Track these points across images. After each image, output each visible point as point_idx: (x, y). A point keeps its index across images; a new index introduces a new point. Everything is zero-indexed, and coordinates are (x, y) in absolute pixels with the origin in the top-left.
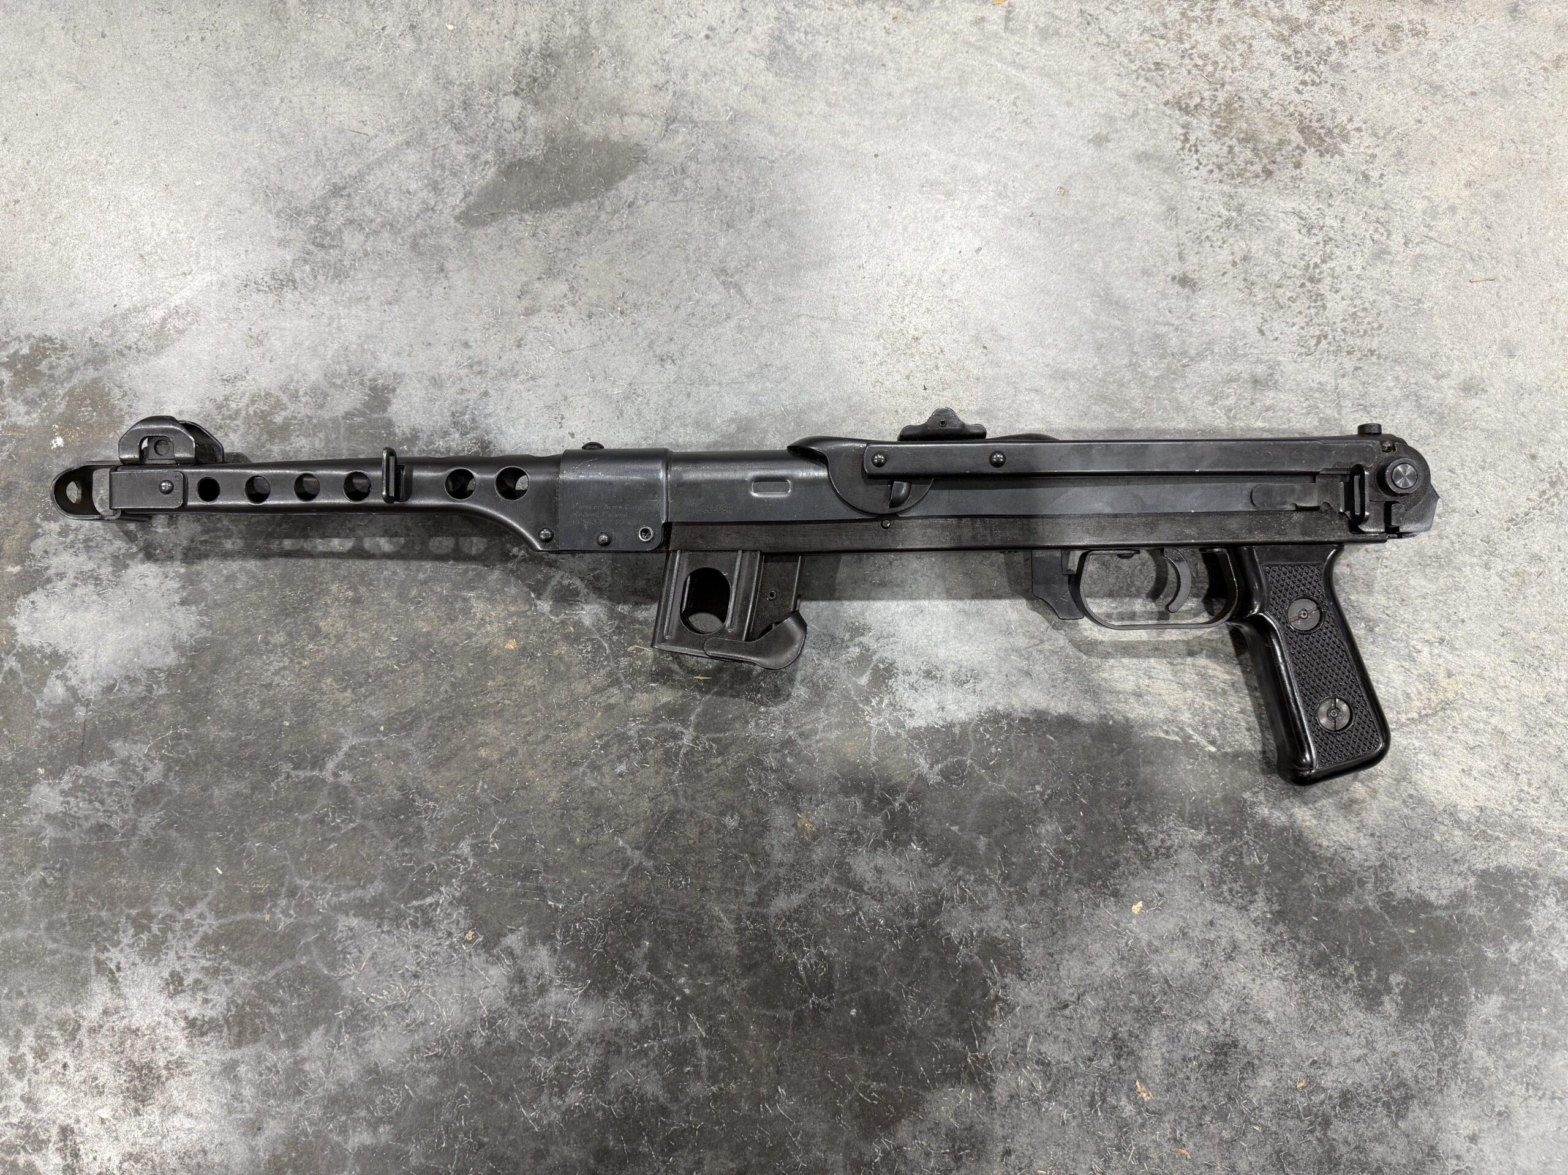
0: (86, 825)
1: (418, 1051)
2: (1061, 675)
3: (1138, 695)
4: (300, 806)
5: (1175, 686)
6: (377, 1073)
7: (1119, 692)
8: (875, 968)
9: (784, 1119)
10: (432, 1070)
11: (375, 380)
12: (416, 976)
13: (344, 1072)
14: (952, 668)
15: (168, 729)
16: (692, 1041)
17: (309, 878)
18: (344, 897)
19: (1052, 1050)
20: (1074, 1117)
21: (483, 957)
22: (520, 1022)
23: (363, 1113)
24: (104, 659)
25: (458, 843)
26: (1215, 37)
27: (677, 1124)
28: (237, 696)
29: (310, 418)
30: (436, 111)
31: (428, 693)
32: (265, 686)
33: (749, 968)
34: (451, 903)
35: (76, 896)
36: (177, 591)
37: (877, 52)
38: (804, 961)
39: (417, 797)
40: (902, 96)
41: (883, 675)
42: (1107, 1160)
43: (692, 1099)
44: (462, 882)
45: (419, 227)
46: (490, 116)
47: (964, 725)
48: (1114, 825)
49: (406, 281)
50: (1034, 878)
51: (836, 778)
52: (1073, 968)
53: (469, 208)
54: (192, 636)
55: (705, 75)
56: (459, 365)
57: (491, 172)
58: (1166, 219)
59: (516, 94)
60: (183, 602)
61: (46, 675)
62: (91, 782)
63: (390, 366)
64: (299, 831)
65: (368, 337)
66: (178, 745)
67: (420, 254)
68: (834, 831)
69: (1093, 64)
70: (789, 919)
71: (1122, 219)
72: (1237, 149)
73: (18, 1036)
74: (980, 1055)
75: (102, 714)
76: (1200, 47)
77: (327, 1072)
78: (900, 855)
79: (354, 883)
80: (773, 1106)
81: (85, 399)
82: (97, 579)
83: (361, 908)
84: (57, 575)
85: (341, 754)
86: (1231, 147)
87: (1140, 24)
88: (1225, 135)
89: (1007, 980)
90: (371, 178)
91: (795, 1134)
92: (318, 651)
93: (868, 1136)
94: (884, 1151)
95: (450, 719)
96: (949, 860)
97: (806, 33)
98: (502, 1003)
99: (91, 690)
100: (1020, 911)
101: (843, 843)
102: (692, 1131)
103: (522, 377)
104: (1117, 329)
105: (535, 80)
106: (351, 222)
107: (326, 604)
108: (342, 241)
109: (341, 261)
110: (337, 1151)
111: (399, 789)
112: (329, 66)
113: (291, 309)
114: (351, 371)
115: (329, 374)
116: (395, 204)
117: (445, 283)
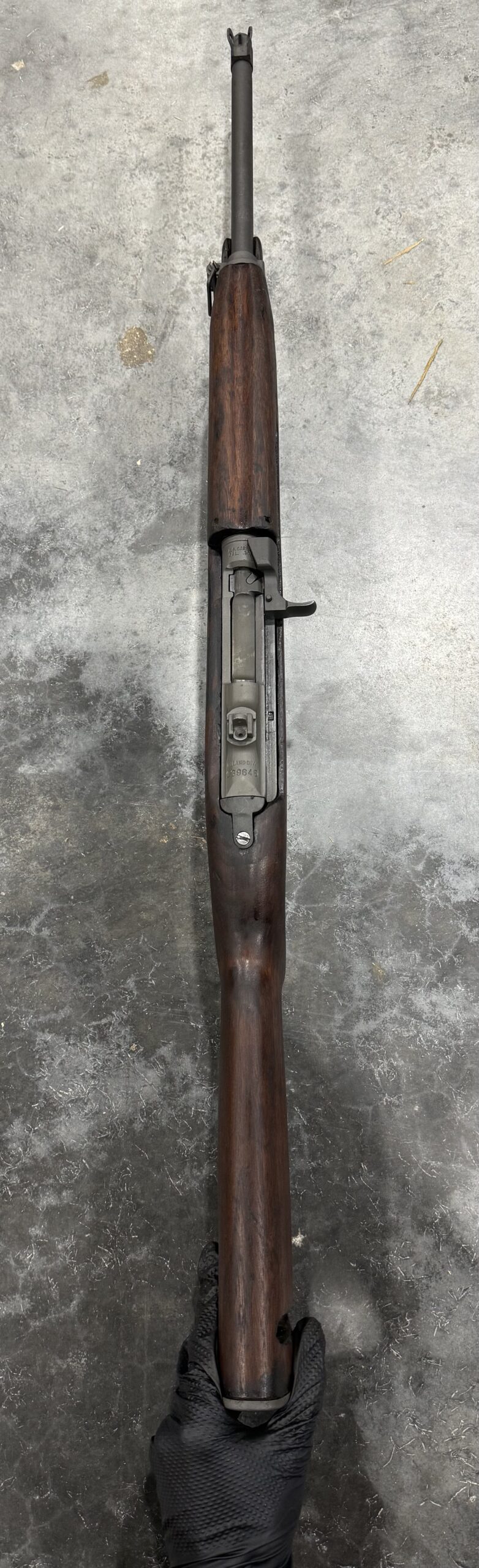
1: (93, 1134)
4: (11, 952)
6: (62, 1151)
8: (431, 1076)
9: (366, 1188)
10: (103, 1149)
11: (71, 657)
12: (93, 1077)
13: (38, 1150)
16: (297, 1128)
17: (16, 1005)
18: (41, 1019)
21: (144, 1063)
22: (169, 1112)
23: (51, 1181)
25: (126, 979)
29: (26, 682)
30: (115, 475)
31: (105, 873)
34: (120, 1024)
37: (424, 437)
38: (380, 1070)
39: (97, 947)
40: (441, 466)
41: (434, 864)
43: (297, 1172)
44: (129, 1008)
45: (103, 554)
46: (153, 479)
49: (94, 591)
51: (401, 938)
53: (137, 541)
55: (303, 452)
56: (130, 647)
57: (153, 517)
59: (171, 464)
63: (82, 648)
64: (10, 971)
65: (66, 627)
67: (103, 572)
68: (399, 976)
70: (367, 1039)
77: (25, 1150)
78: (449, 993)
79: (49, 1008)
80: (358, 1178)
83: (51, 1027)
85: (42, 916)
90: (69, 520)
91: (375, 1200)
92: (27, 843)
93: (430, 1202)
94: (442, 1214)
95: (121, 891)
97: (374, 424)
98: (156, 1098)
101: (406, 984)
103: (174, 655)
105: (184, 455)
106: (54, 549)
107: (34, 810)
108: (48, 563)
109: (48, 575)
110: (30, 1211)
111: (85, 940)
112: (39, 444)
113: (10, 607)
114: (54, 651)
115: (38, 653)
116: (86, 537)
117: (121, 592)
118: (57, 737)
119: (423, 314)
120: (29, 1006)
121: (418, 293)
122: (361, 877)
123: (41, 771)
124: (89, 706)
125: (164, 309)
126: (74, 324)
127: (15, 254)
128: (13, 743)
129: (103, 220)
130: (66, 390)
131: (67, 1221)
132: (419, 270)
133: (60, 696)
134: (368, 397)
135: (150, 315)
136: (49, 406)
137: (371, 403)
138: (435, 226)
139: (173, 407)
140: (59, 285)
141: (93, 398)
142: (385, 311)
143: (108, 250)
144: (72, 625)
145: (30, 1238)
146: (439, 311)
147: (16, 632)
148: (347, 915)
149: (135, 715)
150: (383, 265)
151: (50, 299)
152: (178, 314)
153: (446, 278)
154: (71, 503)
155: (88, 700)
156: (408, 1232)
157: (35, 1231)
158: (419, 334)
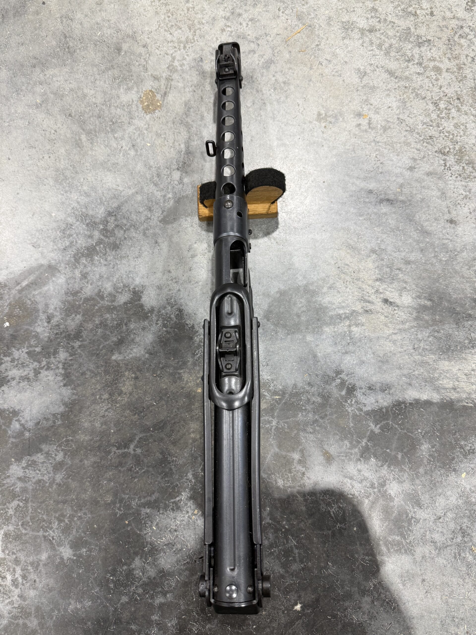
0: (34, 480)
1: (180, 561)
2: (423, 384)
3: (455, 389)
4: (121, 465)
5: (468, 384)
6: (164, 572)
7: (447, 389)
9: (332, 575)
10: (186, 569)
11: (134, 289)
12: (176, 531)
13: (150, 573)
14: (379, 385)
15: (63, 438)
16: (291, 547)
17: (128, 494)
18: (143, 501)
19: (437, 537)
20: (449, 563)
23: (160, 589)
24: (34, 411)
25: (187, 474)
26: (452, 124)
27: (289, 581)
28: (90, 422)
29: (110, 306)
30: (147, 179)
31: (169, 413)
32: (102, 416)
33: (311, 515)
34: (187, 499)
35: (33, 510)
36: (61, 381)
37: (320, 141)
38: (333, 510)
39: (168, 456)
40: (331, 157)
41: (351, 390)
42: (464, 580)
43: (294, 571)
44: (190, 490)
45: (145, 226)
46: (169, 179)
47: (387, 408)
48: (451, 442)
49: (143, 249)
50: (422, 467)
51: (337, 434)
52: (441, 502)
53: (164, 217)
54: (69, 399)
56: (167, 280)
57: (172, 202)
58: (441, 197)
59: (178, 169)
60: (65, 385)
61: (11, 420)
62: (34, 462)
63: (140, 283)
64: (122, 475)
65: (130, 272)
66: (68, 444)
67: (147, 237)
68: (338, 456)
69: (405, 138)
70: (325, 494)
71: (424, 198)
72: (466, 168)
73: (14, 570)
74: (408, 541)
75: (36, 434)
76: (446, 129)
77: (143, 574)
78: (367, 463)
79: (146, 494)
80: (327, 570)
81: (16, 306)
82: (28, 379)
83: (149, 504)
84: (12, 378)
85: (136, 441)
86: (463, 167)
87: (422, 121)
88: (460, 162)
89: (415, 510)
90: (123, 207)
91: (337, 581)
92: (122, 400)
93: (367, 579)
94: (374, 584)
95: (178, 423)
96: (387, 464)
97: (290, 135)
99: (30, 425)
100: (417, 482)
101: (343, 460)
102: (295, 584)
103: (193, 282)
104: (428, 242)
105: (185, 163)
106: (117, 226)
107: (124, 381)
108: (115, 234)
109: (115, 242)
110: (151, 606)
111: (161, 453)
112: (102, 164)
113: (97, 263)
114: (124, 286)
115: (115, 288)
116: (135, 217)
117: (159, 248)
118: (132, 336)
119: (311, 68)
120: (135, 494)
121: (308, 56)
122: (312, 401)
123: (125, 357)
124: (148, 316)
125: (164, 77)
126: (114, 91)
127: (74, 52)
128: (107, 343)
129: (123, 26)
130: (113, 131)
131: (171, 610)
132: (306, 42)
133: (131, 312)
134: (285, 120)
135: (156, 82)
136: (104, 141)
137: (287, 123)
138: (313, 16)
139: (176, 135)
140: (102, 68)
141: (129, 134)
142: (290, 68)
143: (128, 45)
144: (132, 270)
145: (153, 622)
146: (320, 66)
147: (101, 277)
148: (306, 424)
149: (175, 319)
150: (286, 41)
151: (97, 77)
152: (172, 80)
153: (322, 46)
154: (124, 197)
155: (148, 313)
156: (357, 596)
157: (155, 617)
158: (310, 80)
